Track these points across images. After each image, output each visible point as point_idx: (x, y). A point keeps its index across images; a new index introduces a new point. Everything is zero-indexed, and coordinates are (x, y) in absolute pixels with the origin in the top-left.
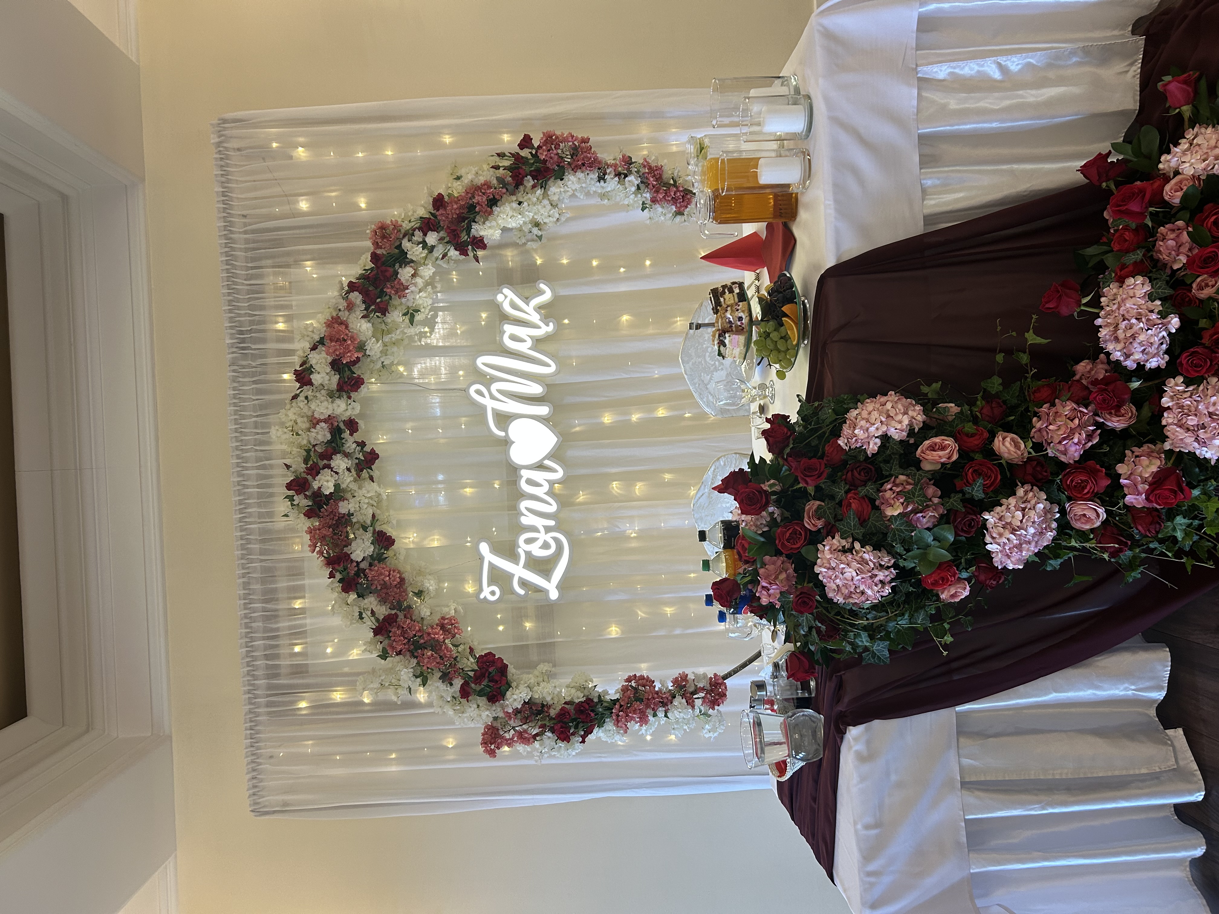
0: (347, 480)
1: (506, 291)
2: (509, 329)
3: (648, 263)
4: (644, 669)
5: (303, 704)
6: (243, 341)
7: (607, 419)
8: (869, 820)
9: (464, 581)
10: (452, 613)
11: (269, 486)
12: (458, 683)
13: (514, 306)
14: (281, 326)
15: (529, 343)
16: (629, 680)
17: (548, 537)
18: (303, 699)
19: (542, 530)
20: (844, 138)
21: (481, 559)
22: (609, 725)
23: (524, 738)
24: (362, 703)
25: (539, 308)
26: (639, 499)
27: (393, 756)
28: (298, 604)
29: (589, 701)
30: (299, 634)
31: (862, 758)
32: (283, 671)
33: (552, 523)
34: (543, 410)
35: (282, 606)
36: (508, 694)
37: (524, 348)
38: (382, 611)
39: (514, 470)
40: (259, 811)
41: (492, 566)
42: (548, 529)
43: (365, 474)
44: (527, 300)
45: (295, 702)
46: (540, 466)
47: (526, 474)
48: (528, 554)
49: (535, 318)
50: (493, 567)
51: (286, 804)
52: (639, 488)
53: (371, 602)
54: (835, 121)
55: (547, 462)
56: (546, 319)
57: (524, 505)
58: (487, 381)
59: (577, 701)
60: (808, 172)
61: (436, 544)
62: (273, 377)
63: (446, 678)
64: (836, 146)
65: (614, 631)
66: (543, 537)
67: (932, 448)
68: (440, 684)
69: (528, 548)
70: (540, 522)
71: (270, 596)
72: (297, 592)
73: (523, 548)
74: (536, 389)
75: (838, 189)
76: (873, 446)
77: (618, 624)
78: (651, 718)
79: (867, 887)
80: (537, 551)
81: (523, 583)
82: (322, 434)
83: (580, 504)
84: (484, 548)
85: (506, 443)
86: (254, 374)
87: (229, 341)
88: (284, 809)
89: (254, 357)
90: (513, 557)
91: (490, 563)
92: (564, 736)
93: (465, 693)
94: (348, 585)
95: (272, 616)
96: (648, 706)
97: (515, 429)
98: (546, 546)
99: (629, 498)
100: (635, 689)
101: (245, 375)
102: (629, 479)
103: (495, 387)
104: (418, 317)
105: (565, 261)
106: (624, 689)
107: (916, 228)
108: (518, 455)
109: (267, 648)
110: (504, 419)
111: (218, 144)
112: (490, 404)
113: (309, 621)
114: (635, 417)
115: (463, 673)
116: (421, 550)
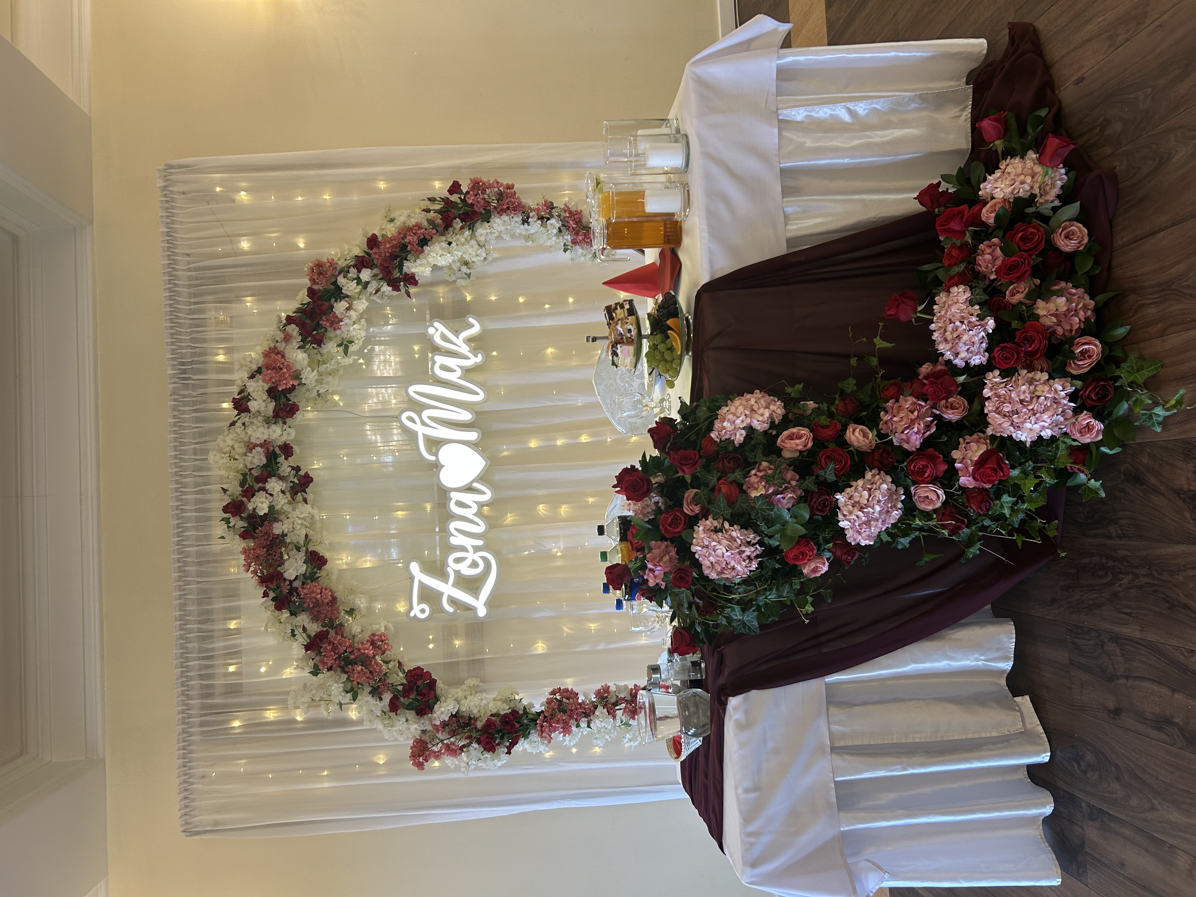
0: (282, 502)
1: (436, 324)
2: (440, 360)
3: (571, 300)
4: (569, 683)
5: (236, 724)
6: (184, 372)
7: (533, 444)
8: (748, 784)
9: (395, 600)
10: (383, 629)
11: (207, 510)
12: (387, 697)
13: (444, 338)
14: (221, 358)
15: (459, 372)
16: (553, 693)
17: (477, 557)
18: (236, 718)
19: (471, 550)
20: (715, 170)
21: (412, 578)
22: (534, 736)
23: (452, 751)
24: (295, 721)
25: (469, 341)
26: (564, 520)
27: (325, 773)
28: (233, 625)
29: (514, 712)
30: (233, 653)
31: (741, 727)
32: (217, 691)
33: (480, 543)
34: (472, 436)
35: (218, 626)
36: (436, 707)
37: (453, 377)
38: (314, 628)
39: (444, 493)
40: (190, 831)
41: (422, 586)
42: (476, 549)
43: (299, 497)
44: (457, 333)
45: (228, 721)
46: (469, 489)
47: (455, 496)
48: (457, 573)
49: (465, 349)
51: (217, 823)
52: (564, 510)
53: (303, 619)
54: (708, 155)
55: (476, 485)
56: (475, 351)
57: (453, 526)
58: (418, 407)
59: (502, 713)
60: (687, 202)
61: (368, 565)
62: (213, 406)
63: (376, 692)
64: (708, 177)
65: (540, 647)
66: (471, 556)
67: (791, 437)
68: (369, 698)
69: (457, 567)
70: (468, 542)
71: (206, 618)
72: (232, 613)
73: (452, 567)
74: (466, 416)
75: (711, 215)
76: (740, 437)
77: (544, 640)
78: (574, 728)
79: (748, 847)
80: (466, 570)
81: (452, 601)
82: (258, 458)
83: (507, 526)
84: (414, 567)
85: (437, 466)
86: (194, 403)
87: (170, 372)
88: (215, 830)
89: (194, 387)
90: (442, 575)
91: (420, 582)
92: (489, 747)
93: (394, 707)
94: (280, 603)
95: (207, 637)
96: (571, 717)
97: (445, 454)
98: (474, 565)
99: (554, 519)
100: (560, 702)
101: (185, 404)
102: (554, 501)
103: (426, 414)
104: (352, 348)
105: (493, 298)
106: (549, 702)
107: (780, 250)
108: (448, 478)
109: (201, 668)
110: (434, 444)
111: (164, 188)
112: (421, 430)
113: (244, 642)
114: (559, 442)
115: (392, 688)
116: (354, 570)
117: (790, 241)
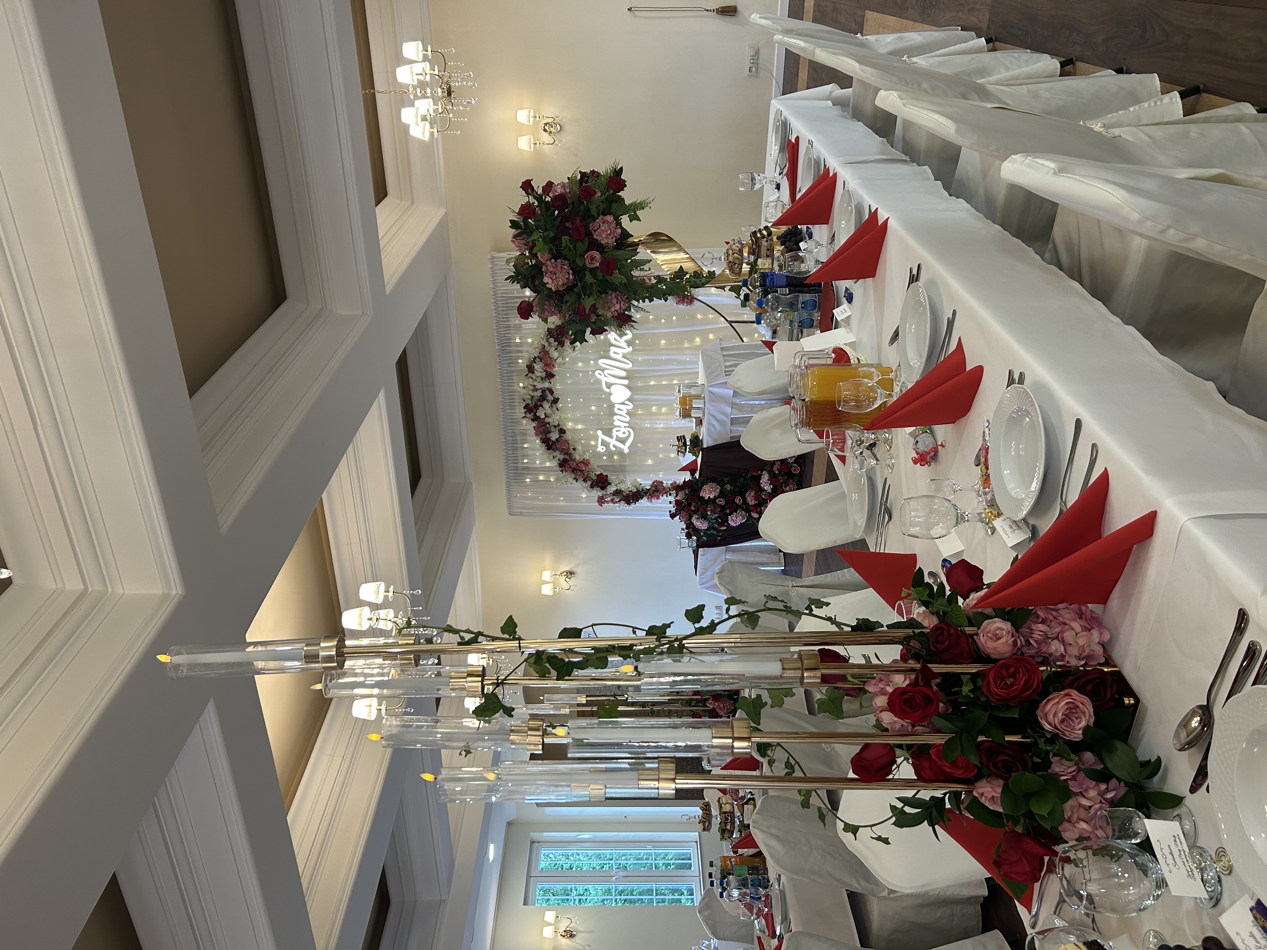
0: (548, 410)
1: (612, 333)
2: (613, 349)
3: (674, 318)
4: (661, 475)
5: (528, 480)
6: (503, 347)
7: (652, 383)
9: (590, 440)
10: (588, 458)
11: (513, 402)
12: (589, 483)
13: (615, 339)
14: (518, 341)
15: (621, 355)
16: (655, 481)
17: (626, 430)
18: (527, 478)
19: (623, 427)
21: (598, 437)
22: (645, 499)
23: (612, 501)
24: (550, 481)
25: (626, 342)
26: (664, 413)
27: (562, 498)
28: (526, 446)
29: (638, 491)
30: (526, 456)
32: (519, 468)
33: (627, 425)
34: (626, 382)
35: (519, 444)
36: (608, 487)
37: (619, 357)
38: (562, 457)
39: (612, 406)
40: (510, 514)
42: (625, 427)
43: (555, 408)
44: (621, 336)
45: (525, 479)
46: (623, 403)
47: (617, 406)
48: (617, 436)
49: (624, 345)
50: (602, 440)
51: (521, 513)
52: (664, 410)
53: (557, 453)
55: (627, 402)
56: (629, 346)
57: (616, 418)
58: (603, 369)
59: (634, 491)
61: (580, 428)
62: (515, 361)
63: (585, 480)
65: (650, 462)
66: (623, 430)
67: (720, 501)
68: (582, 482)
69: (618, 433)
70: (622, 424)
71: (515, 442)
72: (525, 441)
73: (614, 433)
74: (624, 374)
76: (706, 498)
77: (651, 459)
78: (661, 497)
80: (621, 435)
81: (614, 446)
82: (539, 393)
83: (639, 414)
84: (599, 433)
85: (610, 394)
86: (507, 360)
87: (497, 348)
88: (521, 514)
89: (507, 353)
90: (611, 437)
91: (602, 439)
92: (629, 503)
93: (592, 486)
94: (549, 448)
95: (516, 449)
96: (660, 493)
97: (613, 389)
98: (624, 433)
99: (659, 414)
100: (656, 486)
101: (504, 360)
102: (660, 406)
103: (606, 372)
106: (652, 486)
107: (728, 440)
108: (613, 399)
109: (513, 460)
110: (609, 386)
111: (491, 268)
112: (604, 379)
113: (530, 452)
114: (664, 383)
115: (591, 479)
116: (574, 430)
117: (731, 437)
